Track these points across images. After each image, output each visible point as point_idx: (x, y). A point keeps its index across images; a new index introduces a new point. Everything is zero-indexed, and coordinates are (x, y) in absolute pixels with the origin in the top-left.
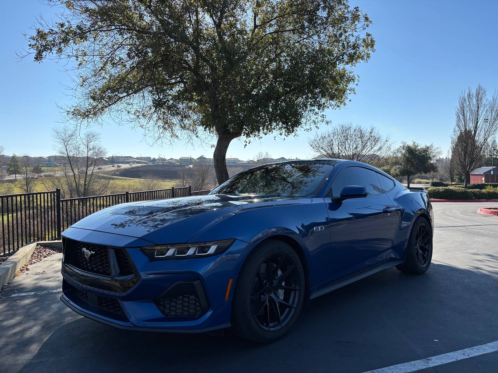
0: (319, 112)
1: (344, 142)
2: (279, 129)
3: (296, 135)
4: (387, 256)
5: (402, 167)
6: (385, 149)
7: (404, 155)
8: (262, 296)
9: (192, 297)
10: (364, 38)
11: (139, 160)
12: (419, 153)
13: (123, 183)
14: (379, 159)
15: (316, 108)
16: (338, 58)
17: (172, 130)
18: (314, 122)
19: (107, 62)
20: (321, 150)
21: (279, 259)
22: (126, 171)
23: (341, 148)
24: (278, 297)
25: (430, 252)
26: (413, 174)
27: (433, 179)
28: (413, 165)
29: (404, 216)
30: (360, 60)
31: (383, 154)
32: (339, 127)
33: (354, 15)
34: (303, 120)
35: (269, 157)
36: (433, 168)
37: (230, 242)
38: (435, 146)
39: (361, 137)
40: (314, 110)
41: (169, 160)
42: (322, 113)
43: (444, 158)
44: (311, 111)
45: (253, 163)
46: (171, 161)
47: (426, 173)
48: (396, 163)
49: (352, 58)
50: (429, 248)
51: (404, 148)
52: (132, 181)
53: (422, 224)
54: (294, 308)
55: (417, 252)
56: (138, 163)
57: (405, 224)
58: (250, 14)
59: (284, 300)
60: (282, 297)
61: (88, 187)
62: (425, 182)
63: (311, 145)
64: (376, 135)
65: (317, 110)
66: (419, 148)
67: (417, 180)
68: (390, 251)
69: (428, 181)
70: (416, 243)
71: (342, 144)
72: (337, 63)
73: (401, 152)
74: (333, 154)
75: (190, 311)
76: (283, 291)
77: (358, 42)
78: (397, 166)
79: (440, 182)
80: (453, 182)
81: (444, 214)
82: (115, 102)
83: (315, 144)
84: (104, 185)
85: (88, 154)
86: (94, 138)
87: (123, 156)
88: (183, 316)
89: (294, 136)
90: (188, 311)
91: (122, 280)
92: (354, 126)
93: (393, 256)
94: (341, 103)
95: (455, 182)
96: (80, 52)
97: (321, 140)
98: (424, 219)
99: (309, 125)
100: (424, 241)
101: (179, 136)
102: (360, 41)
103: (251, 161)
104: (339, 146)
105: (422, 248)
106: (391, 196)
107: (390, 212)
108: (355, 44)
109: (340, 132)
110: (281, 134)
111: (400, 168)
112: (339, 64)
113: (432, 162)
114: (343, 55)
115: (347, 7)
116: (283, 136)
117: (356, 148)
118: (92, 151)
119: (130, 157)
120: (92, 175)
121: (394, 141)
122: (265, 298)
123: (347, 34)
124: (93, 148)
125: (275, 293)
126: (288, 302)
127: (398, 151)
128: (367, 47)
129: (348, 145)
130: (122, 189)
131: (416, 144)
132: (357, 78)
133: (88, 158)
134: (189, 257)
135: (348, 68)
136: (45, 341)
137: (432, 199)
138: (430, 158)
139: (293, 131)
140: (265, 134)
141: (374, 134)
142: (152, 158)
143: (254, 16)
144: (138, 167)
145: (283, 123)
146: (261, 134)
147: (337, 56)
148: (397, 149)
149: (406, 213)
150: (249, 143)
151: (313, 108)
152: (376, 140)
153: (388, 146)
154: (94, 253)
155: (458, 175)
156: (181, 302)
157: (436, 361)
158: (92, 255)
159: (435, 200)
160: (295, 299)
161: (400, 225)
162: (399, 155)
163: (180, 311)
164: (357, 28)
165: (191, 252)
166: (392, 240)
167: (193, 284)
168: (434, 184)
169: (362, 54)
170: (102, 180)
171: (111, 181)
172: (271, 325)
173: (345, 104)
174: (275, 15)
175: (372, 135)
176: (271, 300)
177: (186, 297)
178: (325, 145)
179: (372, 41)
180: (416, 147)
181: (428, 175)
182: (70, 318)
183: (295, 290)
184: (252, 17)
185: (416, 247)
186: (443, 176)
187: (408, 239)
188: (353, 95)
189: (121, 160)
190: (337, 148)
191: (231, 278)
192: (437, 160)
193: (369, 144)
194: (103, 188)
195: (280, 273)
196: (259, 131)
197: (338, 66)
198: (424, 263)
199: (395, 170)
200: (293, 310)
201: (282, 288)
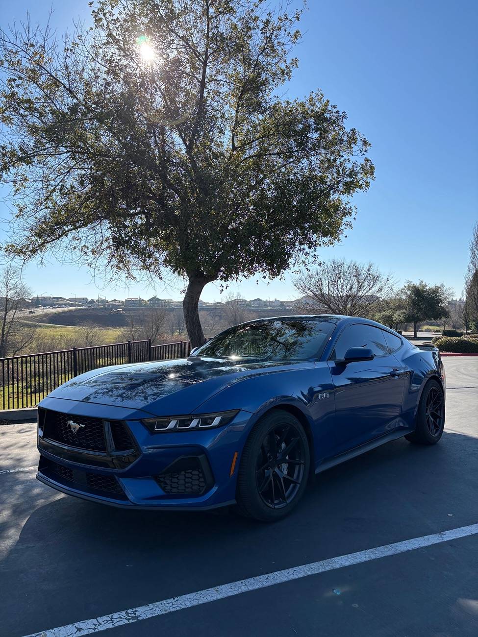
0: (311, 253)
1: (335, 282)
2: (262, 271)
3: (282, 278)
4: (395, 425)
5: (407, 312)
6: (386, 290)
7: (410, 297)
8: (266, 471)
9: (196, 473)
10: (362, 163)
11: (73, 301)
12: (428, 294)
13: (52, 332)
14: (379, 303)
15: (306, 246)
16: (332, 187)
17: (128, 270)
18: (304, 262)
19: (54, 190)
20: (307, 292)
21: (283, 430)
22: (55, 317)
23: (332, 289)
24: (283, 472)
25: (442, 420)
26: (421, 320)
27: (445, 326)
28: (420, 309)
29: (414, 378)
30: (358, 189)
31: (383, 296)
32: (329, 263)
33: (350, 138)
34: (291, 261)
35: (241, 298)
36: (444, 313)
37: (234, 413)
38: (446, 286)
39: (356, 276)
40: (304, 249)
41: (111, 301)
42: (314, 253)
43: (458, 300)
44: (300, 250)
45: (221, 306)
46: (114, 303)
47: (436, 319)
48: (399, 307)
49: (349, 188)
50: (440, 415)
51: (409, 289)
52: (63, 330)
53: (433, 387)
54: (299, 483)
55: (428, 421)
56: (71, 305)
57: (415, 387)
58: (228, 133)
59: (288, 474)
60: (286, 472)
61: (6, 339)
62: (435, 330)
63: (295, 285)
64: (374, 273)
65: (307, 249)
66: (427, 288)
67: (425, 328)
68: (398, 419)
69: (438, 328)
70: (427, 409)
71: (333, 283)
72: (331, 192)
73: (406, 293)
74: (322, 295)
75: (193, 487)
76: (287, 465)
77: (355, 169)
78: (401, 311)
79: (452, 330)
80: (468, 330)
81: (458, 371)
82: (60, 236)
83: (300, 284)
84: (27, 335)
85: (7, 295)
86: (15, 274)
87: (52, 297)
88: (186, 493)
89: (280, 279)
90: (191, 488)
91: (119, 456)
92: (348, 262)
93: (402, 425)
94: (334, 239)
95: (471, 329)
96: (20, 177)
97: (308, 279)
98: (435, 382)
99: (298, 266)
100: (434, 408)
101: (137, 277)
102: (358, 168)
103: (218, 303)
104: (330, 286)
105: (433, 415)
106: (399, 355)
107: (398, 376)
108: (351, 172)
109: (331, 269)
110: (264, 277)
111: (404, 313)
112: (333, 195)
113: (443, 305)
114: (337, 184)
115: (343, 128)
116: (267, 279)
117: (351, 289)
118: (12, 292)
119: (61, 298)
120: (12, 322)
121: (397, 280)
122: (269, 473)
123: (342, 160)
124: (15, 288)
125: (279, 468)
126: (293, 477)
127: (402, 292)
128: (366, 174)
129: (341, 286)
130: (52, 340)
131: (424, 283)
132: (354, 210)
133: (7, 300)
134: (192, 429)
135: (344, 198)
136: (23, 526)
137: (444, 353)
138: (441, 301)
139: (279, 272)
140: (245, 277)
141: (373, 271)
142: (89, 299)
143: (231, 135)
144: (71, 311)
145: (268, 264)
146: (241, 277)
147: (330, 184)
148: (400, 289)
149: (415, 375)
150: (226, 288)
151: (302, 247)
152: (375, 279)
153: (390, 286)
154: (83, 426)
155: (474, 321)
156: (183, 478)
157: (450, 535)
158: (80, 429)
159: (448, 353)
160: (300, 473)
161: (409, 389)
162: (404, 297)
163: (183, 488)
164: (354, 151)
165: (194, 424)
166: (400, 406)
167: (198, 458)
168: (446, 333)
169: (360, 183)
170: (26, 329)
171: (38, 330)
172: (276, 502)
173: (339, 240)
174: (257, 135)
175: (371, 272)
176: (276, 476)
177: (188, 473)
178: (312, 284)
179: (371, 167)
180: (424, 287)
181: (438, 321)
182: (42, 501)
183: (299, 464)
184: (230, 137)
185: (427, 414)
186: (457, 322)
187: (418, 403)
188: (348, 228)
189: (49, 302)
190: (327, 288)
191: (236, 452)
192: (449, 303)
193: (366, 283)
194: (27, 340)
195: (283, 445)
196: (237, 273)
197: (332, 196)
198: (436, 433)
199: (399, 316)
200: (299, 485)
201: (285, 461)
